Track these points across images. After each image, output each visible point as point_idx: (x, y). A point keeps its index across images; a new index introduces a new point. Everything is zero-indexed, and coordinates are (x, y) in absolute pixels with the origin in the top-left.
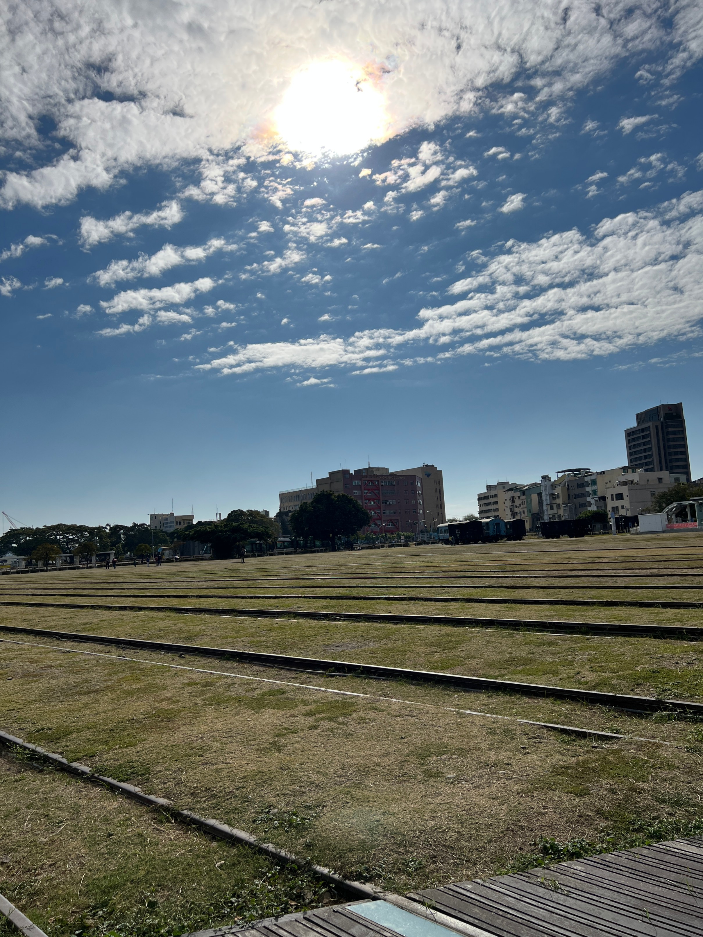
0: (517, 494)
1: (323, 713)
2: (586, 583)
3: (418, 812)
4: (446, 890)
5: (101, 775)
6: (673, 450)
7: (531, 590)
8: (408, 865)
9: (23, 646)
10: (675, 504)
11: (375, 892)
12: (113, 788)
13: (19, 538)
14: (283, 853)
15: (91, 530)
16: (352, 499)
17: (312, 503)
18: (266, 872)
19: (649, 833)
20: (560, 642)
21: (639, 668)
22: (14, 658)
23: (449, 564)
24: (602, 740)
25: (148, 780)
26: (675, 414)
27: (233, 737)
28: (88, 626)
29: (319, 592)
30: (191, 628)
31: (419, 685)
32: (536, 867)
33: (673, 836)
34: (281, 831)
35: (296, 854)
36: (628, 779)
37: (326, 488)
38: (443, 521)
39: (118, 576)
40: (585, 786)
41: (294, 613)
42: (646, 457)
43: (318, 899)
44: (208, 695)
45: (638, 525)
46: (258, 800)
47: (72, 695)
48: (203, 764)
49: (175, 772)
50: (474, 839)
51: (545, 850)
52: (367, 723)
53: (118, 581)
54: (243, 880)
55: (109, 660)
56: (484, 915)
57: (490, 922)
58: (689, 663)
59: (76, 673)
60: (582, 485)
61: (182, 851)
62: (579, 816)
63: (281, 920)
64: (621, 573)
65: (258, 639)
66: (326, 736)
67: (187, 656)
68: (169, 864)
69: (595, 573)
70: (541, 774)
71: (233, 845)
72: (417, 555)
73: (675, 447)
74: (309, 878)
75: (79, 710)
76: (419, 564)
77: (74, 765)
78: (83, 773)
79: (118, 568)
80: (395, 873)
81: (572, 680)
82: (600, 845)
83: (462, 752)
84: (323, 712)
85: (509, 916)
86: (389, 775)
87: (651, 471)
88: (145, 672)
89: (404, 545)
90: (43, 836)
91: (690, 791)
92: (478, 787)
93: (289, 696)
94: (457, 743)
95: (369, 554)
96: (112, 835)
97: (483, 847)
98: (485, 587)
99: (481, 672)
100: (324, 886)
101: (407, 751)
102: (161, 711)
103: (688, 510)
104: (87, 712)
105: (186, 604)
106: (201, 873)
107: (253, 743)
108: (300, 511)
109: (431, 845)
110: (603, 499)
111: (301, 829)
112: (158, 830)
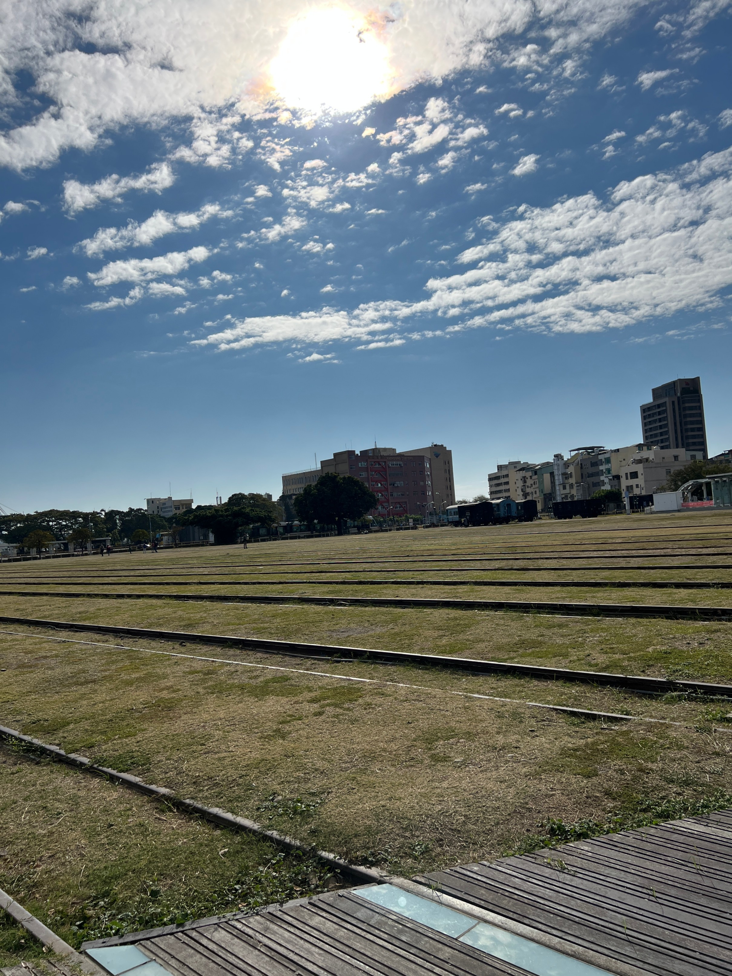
0: (529, 474)
1: (328, 699)
2: (598, 564)
3: (424, 797)
4: (452, 873)
5: (100, 765)
6: (689, 426)
7: (541, 572)
8: (414, 849)
9: (16, 637)
10: (691, 482)
11: (381, 876)
12: (112, 779)
13: (10, 524)
14: (288, 840)
15: (85, 516)
16: (358, 481)
17: (316, 486)
18: (271, 859)
19: (657, 812)
20: (571, 625)
21: (650, 649)
22: (7, 649)
23: (458, 547)
24: (612, 722)
25: (148, 770)
26: (692, 389)
27: (235, 725)
28: (84, 615)
29: (324, 577)
30: (192, 615)
31: (427, 669)
32: (543, 848)
33: (680, 815)
34: (285, 818)
35: (301, 840)
36: (637, 760)
37: (331, 470)
38: (453, 502)
39: (115, 563)
40: (593, 768)
41: (299, 598)
42: (661, 434)
43: (324, 884)
44: (210, 683)
45: (653, 504)
46: (262, 787)
47: (69, 686)
48: (205, 753)
49: (176, 761)
50: (481, 823)
51: (552, 832)
52: (373, 708)
53: (115, 568)
54: (247, 868)
55: (107, 649)
56: (489, 896)
57: (496, 903)
58: (701, 644)
59: (73, 663)
60: (595, 464)
61: (185, 840)
62: (587, 797)
63: (286, 906)
64: (634, 553)
65: (262, 625)
66: (332, 721)
67: (188, 644)
68: (172, 853)
69: (608, 554)
70: (550, 756)
71: (237, 832)
72: (425, 538)
73: (692, 423)
74: (315, 864)
75: (76, 701)
76: (428, 547)
77: (73, 756)
78: (82, 764)
79: (113, 555)
80: (402, 857)
81: (583, 662)
82: (607, 825)
83: (469, 736)
84: (328, 697)
85: (516, 897)
86: (395, 760)
87: (667, 448)
88: (145, 662)
89: (413, 528)
90: (41, 828)
91: (698, 771)
92: (486, 771)
93: (293, 682)
94: (465, 727)
95: (376, 538)
96: (112, 825)
97: (490, 829)
98: (495, 570)
99: (490, 655)
100: (330, 871)
101: (414, 736)
102: (161, 700)
103: (704, 488)
104: (85, 702)
105: (186, 591)
106: (204, 862)
107: (256, 731)
108: (304, 494)
109: (438, 829)
110: (617, 477)
111: (305, 815)
112: (160, 819)
